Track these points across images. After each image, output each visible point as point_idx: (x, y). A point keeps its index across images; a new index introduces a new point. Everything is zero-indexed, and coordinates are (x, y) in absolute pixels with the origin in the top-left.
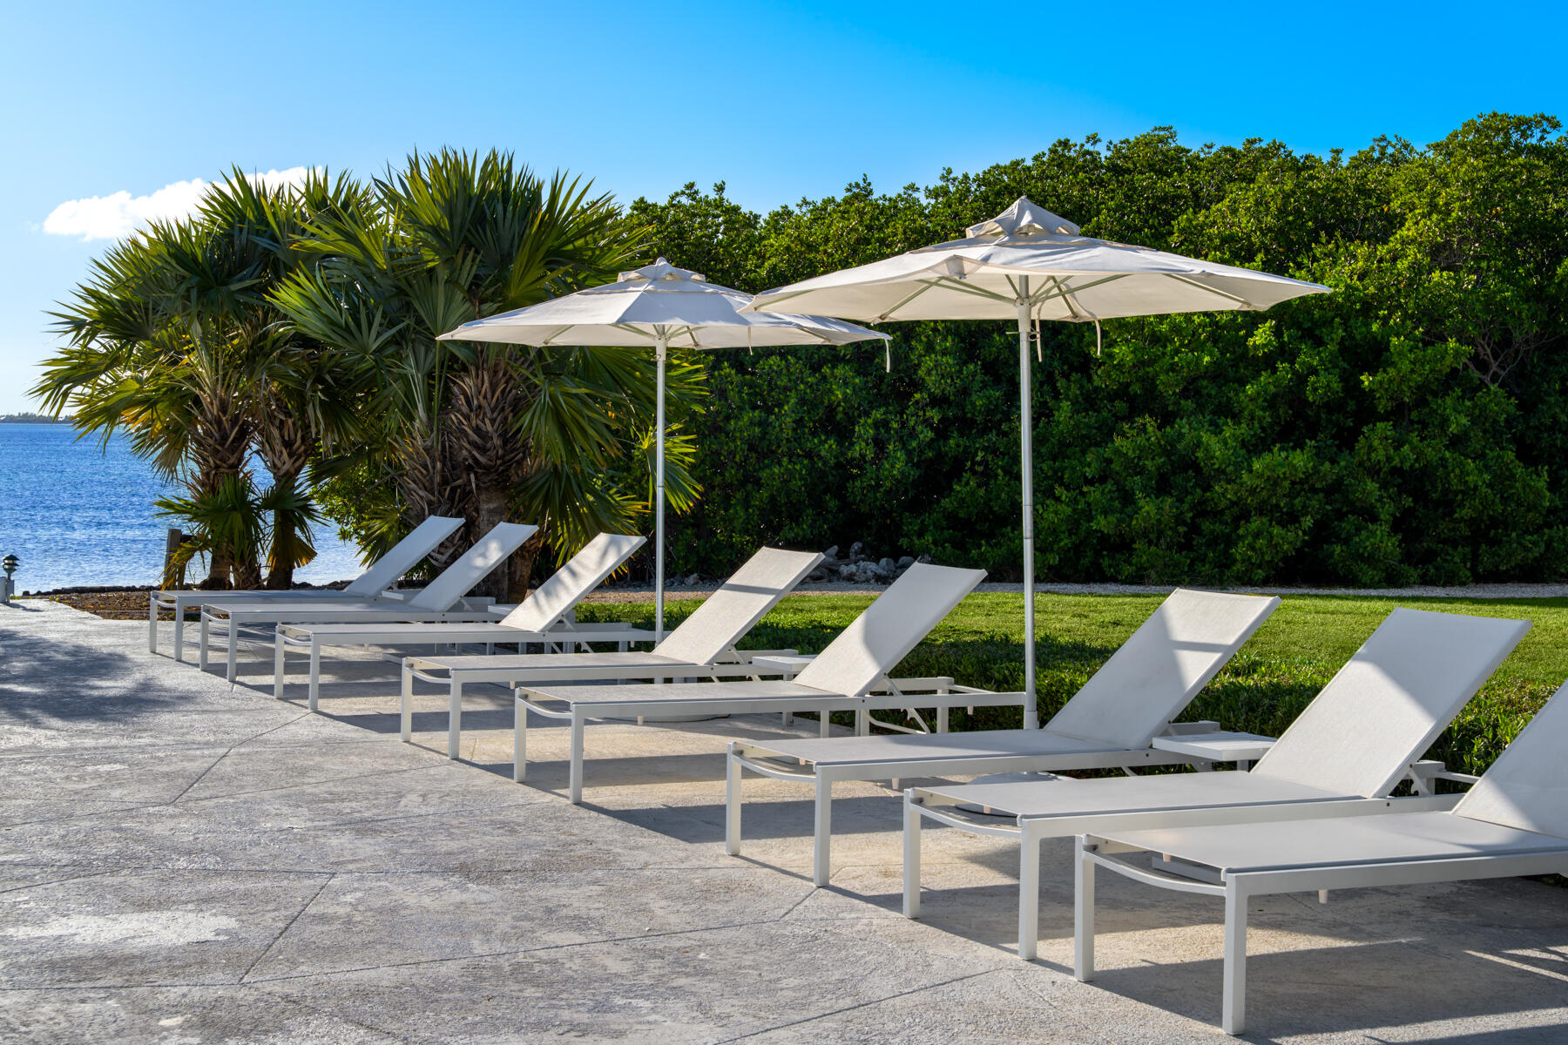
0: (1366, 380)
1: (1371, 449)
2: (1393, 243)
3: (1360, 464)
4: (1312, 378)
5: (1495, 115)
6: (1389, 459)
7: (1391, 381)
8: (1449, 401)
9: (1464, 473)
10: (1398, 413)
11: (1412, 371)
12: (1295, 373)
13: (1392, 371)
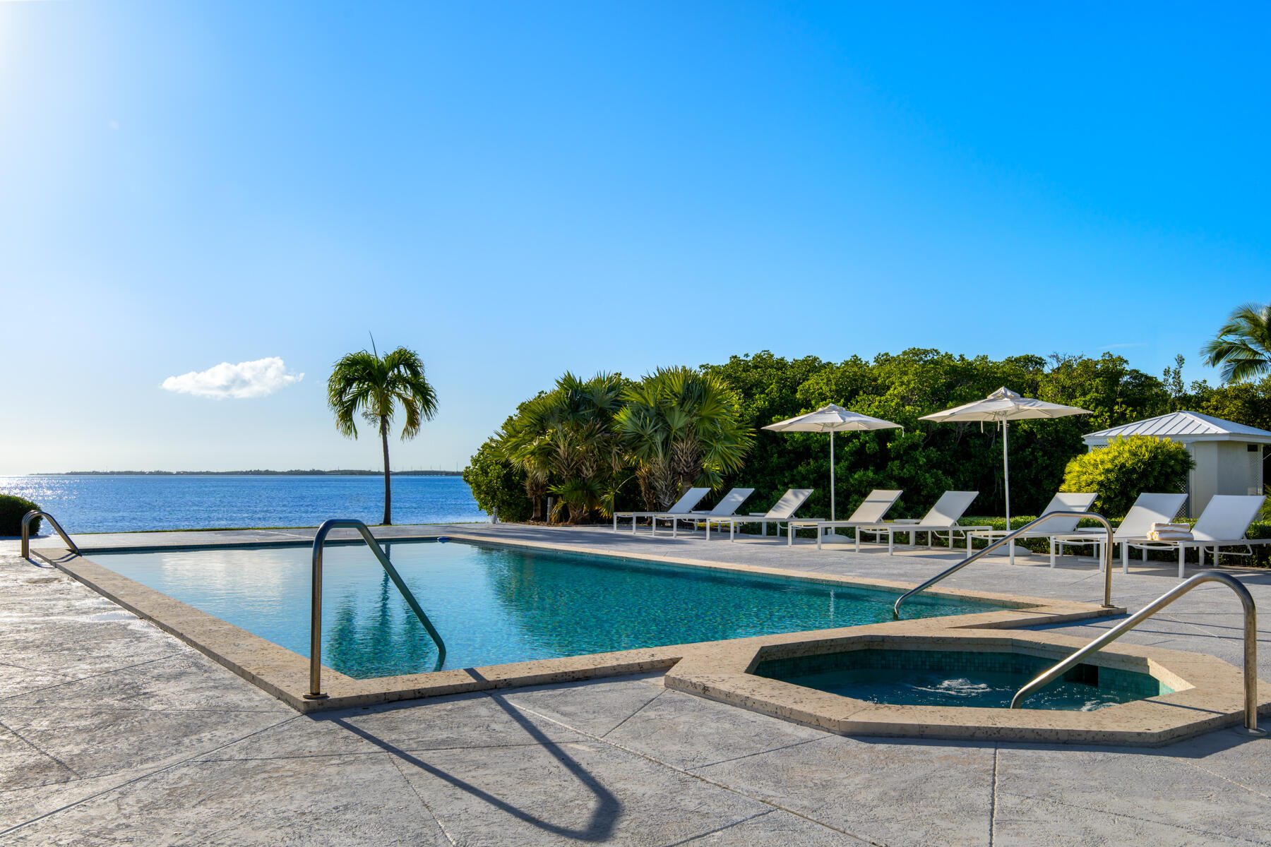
0: (889, 445)
1: (892, 470)
2: (887, 395)
3: (888, 476)
4: (868, 445)
5: (914, 348)
6: (899, 474)
7: (897, 445)
8: (918, 453)
9: (925, 479)
10: (898, 457)
11: (904, 442)
12: (860, 443)
13: (897, 442)
